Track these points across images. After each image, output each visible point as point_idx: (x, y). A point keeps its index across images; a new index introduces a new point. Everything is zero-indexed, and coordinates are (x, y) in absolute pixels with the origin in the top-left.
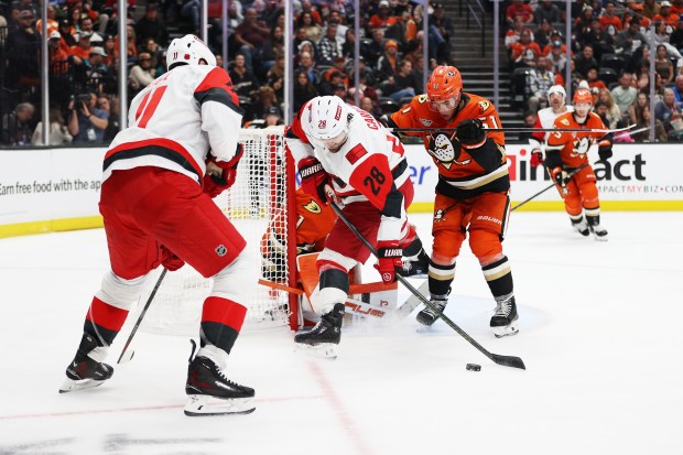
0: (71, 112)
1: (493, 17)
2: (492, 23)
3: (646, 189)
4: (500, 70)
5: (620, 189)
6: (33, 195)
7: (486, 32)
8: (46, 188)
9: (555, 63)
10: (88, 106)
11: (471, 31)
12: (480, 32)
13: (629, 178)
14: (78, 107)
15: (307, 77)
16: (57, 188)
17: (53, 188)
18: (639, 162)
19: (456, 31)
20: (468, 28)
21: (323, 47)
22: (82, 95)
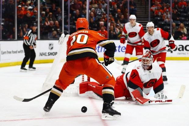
0: (20, 30)
1: (148, 2)
2: (148, 4)
4: (151, 18)
5: (186, 54)
6: (12, 55)
7: (147, 6)
8: (16, 52)
9: (167, 16)
10: (25, 28)
11: (142, 6)
12: (145, 6)
14: (22, 28)
15: (93, 19)
16: (19, 52)
17: (18, 52)
19: (137, 6)
20: (141, 5)
21: (98, 11)
22: (23, 25)
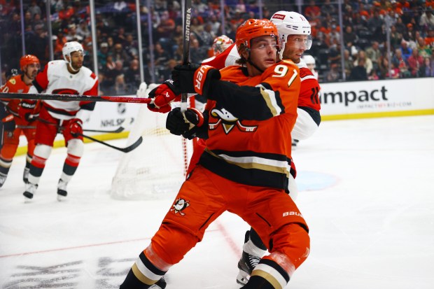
3: (388, 105)
5: (374, 106)
13: (378, 100)
18: (384, 90)
